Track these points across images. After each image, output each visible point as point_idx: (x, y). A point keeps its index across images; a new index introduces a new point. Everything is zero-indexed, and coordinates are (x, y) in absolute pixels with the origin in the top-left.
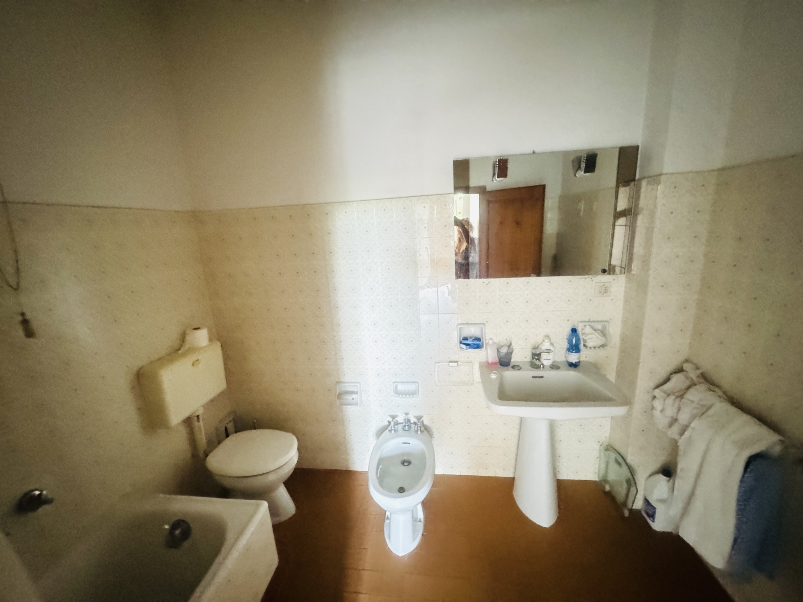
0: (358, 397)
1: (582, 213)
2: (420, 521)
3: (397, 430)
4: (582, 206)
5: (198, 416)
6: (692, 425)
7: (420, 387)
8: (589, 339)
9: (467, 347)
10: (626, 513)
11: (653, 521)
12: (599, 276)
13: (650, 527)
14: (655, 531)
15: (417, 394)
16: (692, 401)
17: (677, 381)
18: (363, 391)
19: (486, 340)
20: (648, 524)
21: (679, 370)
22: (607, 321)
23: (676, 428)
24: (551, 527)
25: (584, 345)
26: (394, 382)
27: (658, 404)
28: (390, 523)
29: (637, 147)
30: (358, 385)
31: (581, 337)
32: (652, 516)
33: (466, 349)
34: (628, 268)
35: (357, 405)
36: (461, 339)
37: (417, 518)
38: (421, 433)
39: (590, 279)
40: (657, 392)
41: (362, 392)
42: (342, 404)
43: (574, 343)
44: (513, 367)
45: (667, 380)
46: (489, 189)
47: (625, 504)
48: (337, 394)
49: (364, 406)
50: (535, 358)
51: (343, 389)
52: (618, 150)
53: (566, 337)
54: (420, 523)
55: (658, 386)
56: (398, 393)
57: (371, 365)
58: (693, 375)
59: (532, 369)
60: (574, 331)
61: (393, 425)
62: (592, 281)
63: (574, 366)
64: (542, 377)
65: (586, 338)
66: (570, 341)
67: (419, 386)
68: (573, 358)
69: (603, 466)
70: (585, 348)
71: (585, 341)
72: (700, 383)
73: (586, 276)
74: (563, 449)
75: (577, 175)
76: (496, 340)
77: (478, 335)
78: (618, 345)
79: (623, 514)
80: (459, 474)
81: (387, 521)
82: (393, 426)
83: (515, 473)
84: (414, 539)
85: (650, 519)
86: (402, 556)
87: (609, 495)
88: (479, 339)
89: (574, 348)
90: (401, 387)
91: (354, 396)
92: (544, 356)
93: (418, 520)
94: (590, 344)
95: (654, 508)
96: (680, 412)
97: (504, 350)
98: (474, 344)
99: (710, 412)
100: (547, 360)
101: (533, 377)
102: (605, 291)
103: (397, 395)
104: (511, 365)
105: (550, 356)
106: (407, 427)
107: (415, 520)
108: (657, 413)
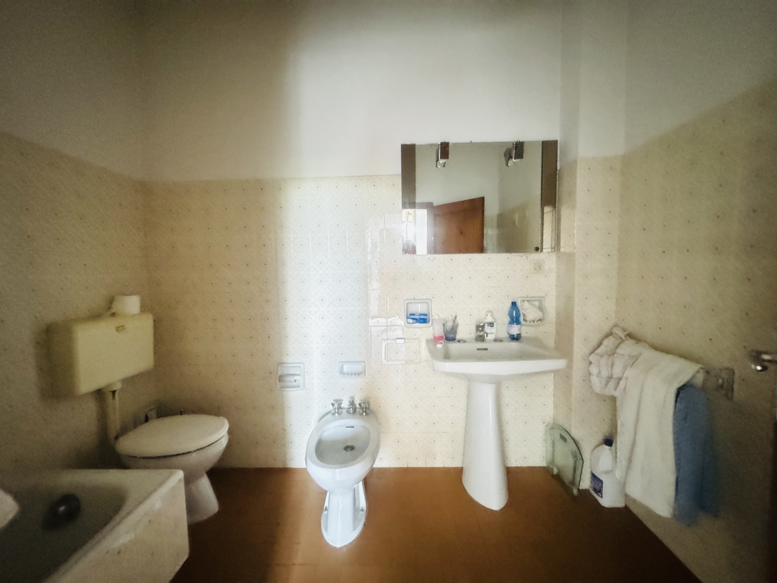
0: (301, 378)
1: (517, 224)
2: (362, 510)
3: (341, 413)
4: (517, 217)
5: (114, 392)
6: (625, 375)
7: (366, 367)
8: (527, 313)
9: (414, 320)
10: (575, 492)
11: (602, 497)
12: (533, 254)
13: (599, 505)
14: (604, 508)
15: (363, 374)
16: (623, 355)
17: (609, 343)
18: (307, 372)
19: (432, 316)
20: (596, 501)
21: (609, 334)
22: (543, 297)
23: (612, 384)
24: (502, 509)
25: (524, 320)
26: (340, 362)
27: (594, 370)
28: (327, 514)
29: (556, 142)
30: (302, 365)
31: (521, 312)
32: (599, 491)
33: (413, 323)
34: (557, 247)
35: (299, 387)
36: (409, 314)
37: (359, 508)
38: (365, 415)
39: (525, 256)
40: (592, 358)
41: (306, 374)
42: (282, 387)
43: (514, 315)
44: (459, 341)
45: (600, 345)
46: (435, 204)
47: (573, 483)
48: (278, 376)
49: (307, 390)
50: (479, 330)
51: (286, 373)
52: (541, 143)
53: (507, 312)
54: (362, 512)
55: (592, 352)
56: (342, 373)
57: (316, 343)
58: (622, 335)
59: (476, 342)
60: (514, 304)
61: (337, 406)
62: (527, 258)
63: (515, 338)
64: (486, 349)
65: (524, 313)
66: (511, 315)
67: (365, 365)
68: (515, 330)
69: (550, 449)
70: (525, 321)
71: (524, 315)
72: (627, 339)
73: (522, 254)
74: (510, 432)
75: (509, 165)
76: (442, 316)
77: (424, 311)
78: (554, 320)
79: (573, 493)
80: (405, 466)
81: (325, 512)
82: (336, 408)
83: (463, 463)
84: (354, 529)
85: (598, 495)
86: (341, 548)
87: (558, 478)
88: (426, 315)
89: (515, 319)
90: (346, 368)
91: (296, 378)
92: (487, 329)
93: (360, 509)
94: (529, 318)
95: (601, 482)
96: (614, 367)
97: (450, 325)
98: (421, 319)
99: (640, 360)
100: (491, 333)
101: (478, 349)
102: (539, 267)
103: (342, 375)
104: (457, 340)
105: (493, 330)
106: (351, 409)
107: (356, 509)
108: (594, 379)
